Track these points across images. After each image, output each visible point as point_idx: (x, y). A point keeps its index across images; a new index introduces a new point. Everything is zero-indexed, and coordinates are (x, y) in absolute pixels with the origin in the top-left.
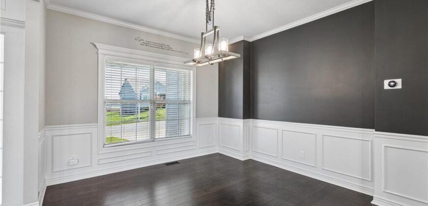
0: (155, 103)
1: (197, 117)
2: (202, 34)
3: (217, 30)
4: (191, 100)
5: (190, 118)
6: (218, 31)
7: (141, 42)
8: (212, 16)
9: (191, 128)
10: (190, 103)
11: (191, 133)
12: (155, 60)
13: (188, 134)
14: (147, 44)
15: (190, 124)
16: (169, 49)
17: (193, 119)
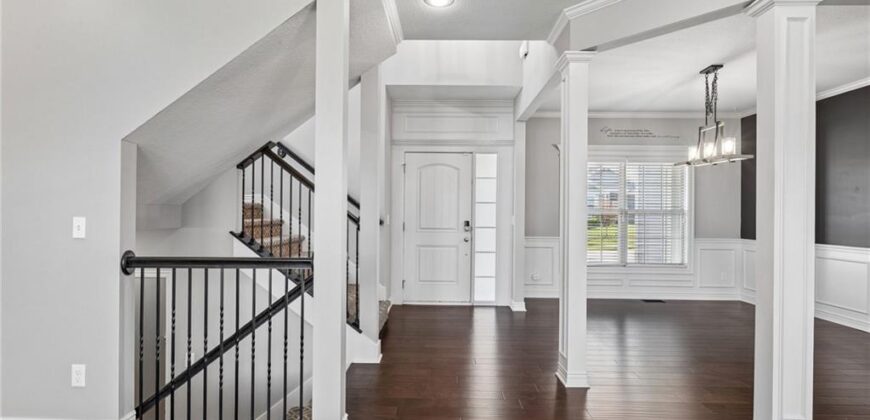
0: (626, 213)
1: (696, 235)
2: (700, 129)
3: (720, 126)
4: (686, 208)
5: (683, 238)
6: (722, 128)
7: (608, 133)
8: (713, 107)
9: (686, 251)
10: (683, 214)
11: (686, 261)
12: (628, 154)
13: (679, 262)
14: (616, 134)
15: (683, 247)
16: (648, 134)
17: (690, 240)
